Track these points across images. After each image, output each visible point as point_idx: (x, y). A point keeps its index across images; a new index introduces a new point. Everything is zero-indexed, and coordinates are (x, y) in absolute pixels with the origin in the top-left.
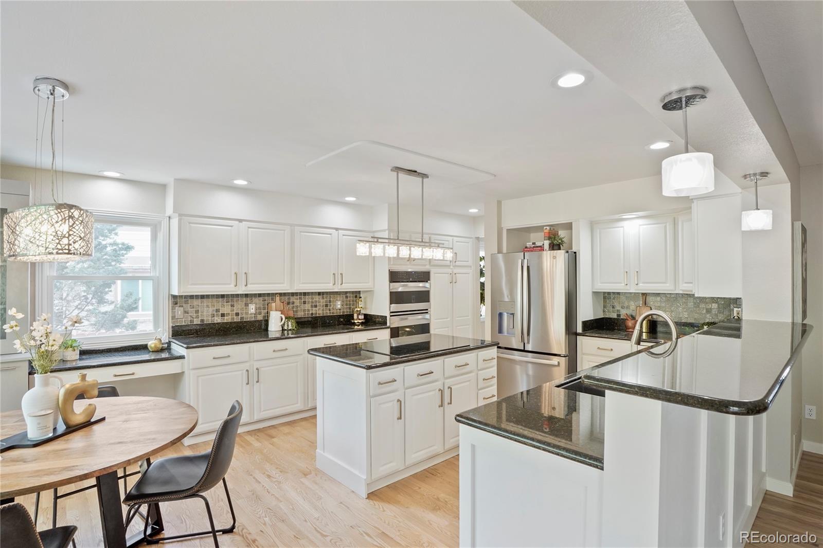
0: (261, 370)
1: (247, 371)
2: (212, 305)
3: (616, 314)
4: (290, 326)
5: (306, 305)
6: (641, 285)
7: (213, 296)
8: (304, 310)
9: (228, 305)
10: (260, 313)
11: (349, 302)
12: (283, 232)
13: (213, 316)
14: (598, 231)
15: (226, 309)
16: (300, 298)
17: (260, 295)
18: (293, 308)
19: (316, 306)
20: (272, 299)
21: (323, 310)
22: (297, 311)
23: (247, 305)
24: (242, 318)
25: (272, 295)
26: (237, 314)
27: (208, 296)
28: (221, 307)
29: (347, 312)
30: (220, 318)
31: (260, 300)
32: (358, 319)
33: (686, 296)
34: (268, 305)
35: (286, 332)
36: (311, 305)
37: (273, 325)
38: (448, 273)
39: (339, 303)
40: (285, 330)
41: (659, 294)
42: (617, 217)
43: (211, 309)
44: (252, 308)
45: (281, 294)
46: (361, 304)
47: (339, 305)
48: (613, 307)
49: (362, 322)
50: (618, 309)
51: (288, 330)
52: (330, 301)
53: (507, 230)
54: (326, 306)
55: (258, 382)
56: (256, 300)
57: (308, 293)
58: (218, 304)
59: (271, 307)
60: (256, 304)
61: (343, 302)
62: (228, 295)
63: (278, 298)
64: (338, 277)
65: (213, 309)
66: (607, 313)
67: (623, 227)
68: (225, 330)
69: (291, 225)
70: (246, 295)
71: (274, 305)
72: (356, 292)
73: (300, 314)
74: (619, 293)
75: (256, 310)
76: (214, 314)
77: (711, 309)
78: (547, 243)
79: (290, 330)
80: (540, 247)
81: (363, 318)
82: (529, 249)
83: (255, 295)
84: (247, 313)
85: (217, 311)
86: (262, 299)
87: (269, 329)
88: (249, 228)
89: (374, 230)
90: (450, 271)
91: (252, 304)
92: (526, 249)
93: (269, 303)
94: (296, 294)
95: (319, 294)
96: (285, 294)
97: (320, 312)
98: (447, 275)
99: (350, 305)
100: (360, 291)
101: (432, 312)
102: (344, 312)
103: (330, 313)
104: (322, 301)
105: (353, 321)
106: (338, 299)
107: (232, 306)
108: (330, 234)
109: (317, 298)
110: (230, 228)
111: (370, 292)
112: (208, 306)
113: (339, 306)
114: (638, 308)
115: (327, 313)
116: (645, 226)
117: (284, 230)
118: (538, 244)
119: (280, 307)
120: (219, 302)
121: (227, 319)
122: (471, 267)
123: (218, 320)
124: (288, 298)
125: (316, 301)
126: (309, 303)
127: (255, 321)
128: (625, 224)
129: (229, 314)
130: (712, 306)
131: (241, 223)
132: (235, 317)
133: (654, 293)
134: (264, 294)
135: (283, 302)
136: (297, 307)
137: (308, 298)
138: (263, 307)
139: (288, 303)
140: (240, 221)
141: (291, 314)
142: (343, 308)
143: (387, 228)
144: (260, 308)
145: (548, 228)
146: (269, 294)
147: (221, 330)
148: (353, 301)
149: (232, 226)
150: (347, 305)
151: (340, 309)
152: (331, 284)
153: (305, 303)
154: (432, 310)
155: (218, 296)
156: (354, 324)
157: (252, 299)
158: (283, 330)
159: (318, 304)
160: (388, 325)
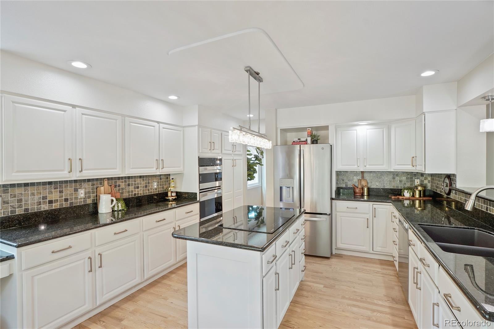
0: (103, 254)
1: (90, 258)
2: (38, 193)
3: (345, 185)
4: (120, 207)
5: (130, 187)
6: (368, 166)
7: (39, 184)
8: (129, 192)
9: (57, 192)
10: (89, 197)
11: (163, 182)
12: (115, 121)
13: (39, 203)
14: (340, 132)
15: (55, 195)
16: (125, 181)
17: (89, 180)
18: (119, 190)
19: (138, 188)
20: (101, 184)
21: (143, 191)
22: (122, 193)
23: (76, 190)
24: (71, 203)
25: (101, 181)
26: (66, 200)
27: (33, 184)
28: (49, 194)
29: (161, 191)
30: (48, 205)
31: (89, 185)
32: (171, 196)
33: (388, 173)
34: (96, 189)
35: (116, 213)
36: (134, 187)
37: (104, 207)
38: (231, 160)
39: (155, 184)
40: (115, 211)
41: (371, 171)
42: (356, 123)
43: (36, 198)
44: (82, 193)
45: (108, 179)
46: (172, 185)
47: (155, 185)
48: (343, 180)
49: (175, 198)
50: (346, 181)
51: (118, 211)
52: (149, 183)
53: (281, 129)
54: (146, 186)
55: (101, 267)
56: (86, 185)
57: (132, 177)
58: (45, 191)
59: (100, 191)
60: (86, 189)
61: (158, 183)
62: (56, 182)
63: (106, 182)
64: (160, 162)
65: (39, 196)
66: (339, 184)
67: (356, 130)
68: (54, 217)
69: (123, 116)
70: (76, 181)
71: (102, 188)
72: (167, 175)
73: (126, 195)
74: (347, 172)
75: (86, 194)
76: (40, 202)
77: (402, 180)
78: (309, 139)
79: (120, 210)
80: (304, 141)
81: (175, 195)
82: (296, 143)
83: (84, 181)
84: (76, 198)
85: (44, 198)
86: (91, 184)
87: (100, 211)
88: (83, 114)
89: (184, 125)
90: (232, 158)
91: (82, 188)
92: (294, 143)
93: (98, 187)
94: (122, 178)
95: (140, 177)
96: (112, 179)
97: (141, 192)
98: (230, 161)
99: (163, 185)
100: (170, 174)
101: (223, 188)
102: (159, 191)
103: (149, 192)
104: (142, 183)
105: (167, 198)
106: (155, 181)
107: (61, 192)
108: (154, 126)
109: (138, 181)
110: (63, 112)
111: (180, 174)
112: (33, 194)
113: (156, 187)
114: (359, 180)
115: (147, 193)
116: (370, 130)
117: (116, 120)
118: (302, 139)
119: (108, 190)
120: (46, 189)
121: (55, 206)
122: (242, 155)
123: (45, 207)
124: (115, 182)
125: (138, 183)
126: (132, 185)
127: (85, 205)
128: (358, 128)
129: (57, 200)
130: (403, 178)
131: (74, 109)
132: (64, 203)
133: (368, 171)
134: (93, 180)
135: (111, 185)
136: (123, 189)
137: (131, 181)
138: (92, 191)
139: (115, 186)
140: (74, 106)
141: (118, 196)
142: (159, 188)
143: (197, 124)
144: (89, 192)
145: (310, 129)
146: (98, 179)
147: (49, 218)
148: (165, 182)
149: (65, 111)
150: (161, 185)
151: (156, 189)
152: (155, 169)
153: (129, 185)
154: (224, 187)
155: (44, 184)
156: (168, 200)
157: (81, 184)
158: (113, 211)
159: (139, 186)
160: (198, 199)
